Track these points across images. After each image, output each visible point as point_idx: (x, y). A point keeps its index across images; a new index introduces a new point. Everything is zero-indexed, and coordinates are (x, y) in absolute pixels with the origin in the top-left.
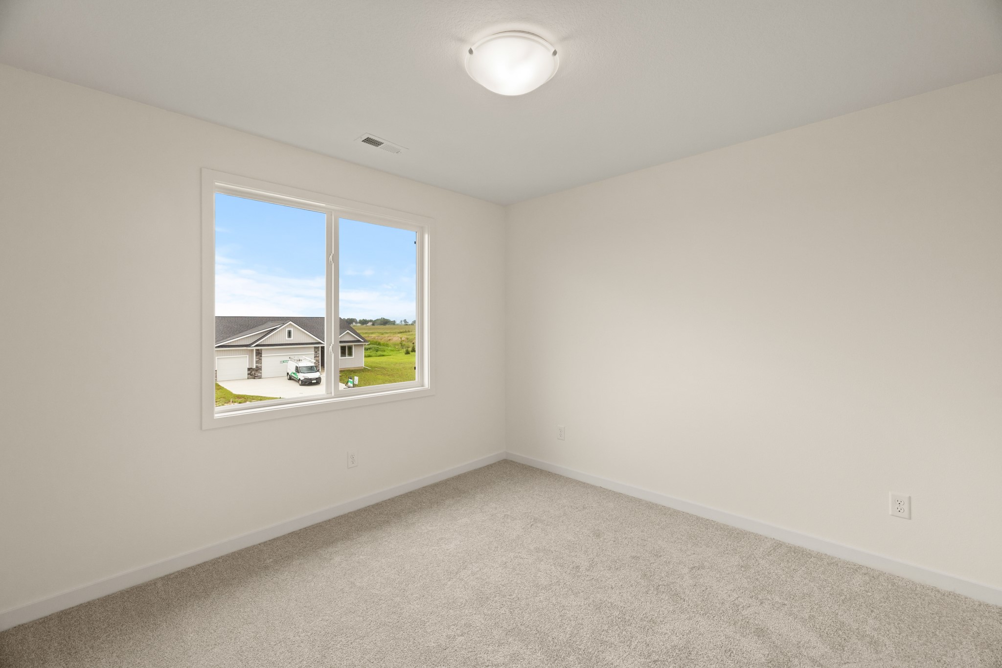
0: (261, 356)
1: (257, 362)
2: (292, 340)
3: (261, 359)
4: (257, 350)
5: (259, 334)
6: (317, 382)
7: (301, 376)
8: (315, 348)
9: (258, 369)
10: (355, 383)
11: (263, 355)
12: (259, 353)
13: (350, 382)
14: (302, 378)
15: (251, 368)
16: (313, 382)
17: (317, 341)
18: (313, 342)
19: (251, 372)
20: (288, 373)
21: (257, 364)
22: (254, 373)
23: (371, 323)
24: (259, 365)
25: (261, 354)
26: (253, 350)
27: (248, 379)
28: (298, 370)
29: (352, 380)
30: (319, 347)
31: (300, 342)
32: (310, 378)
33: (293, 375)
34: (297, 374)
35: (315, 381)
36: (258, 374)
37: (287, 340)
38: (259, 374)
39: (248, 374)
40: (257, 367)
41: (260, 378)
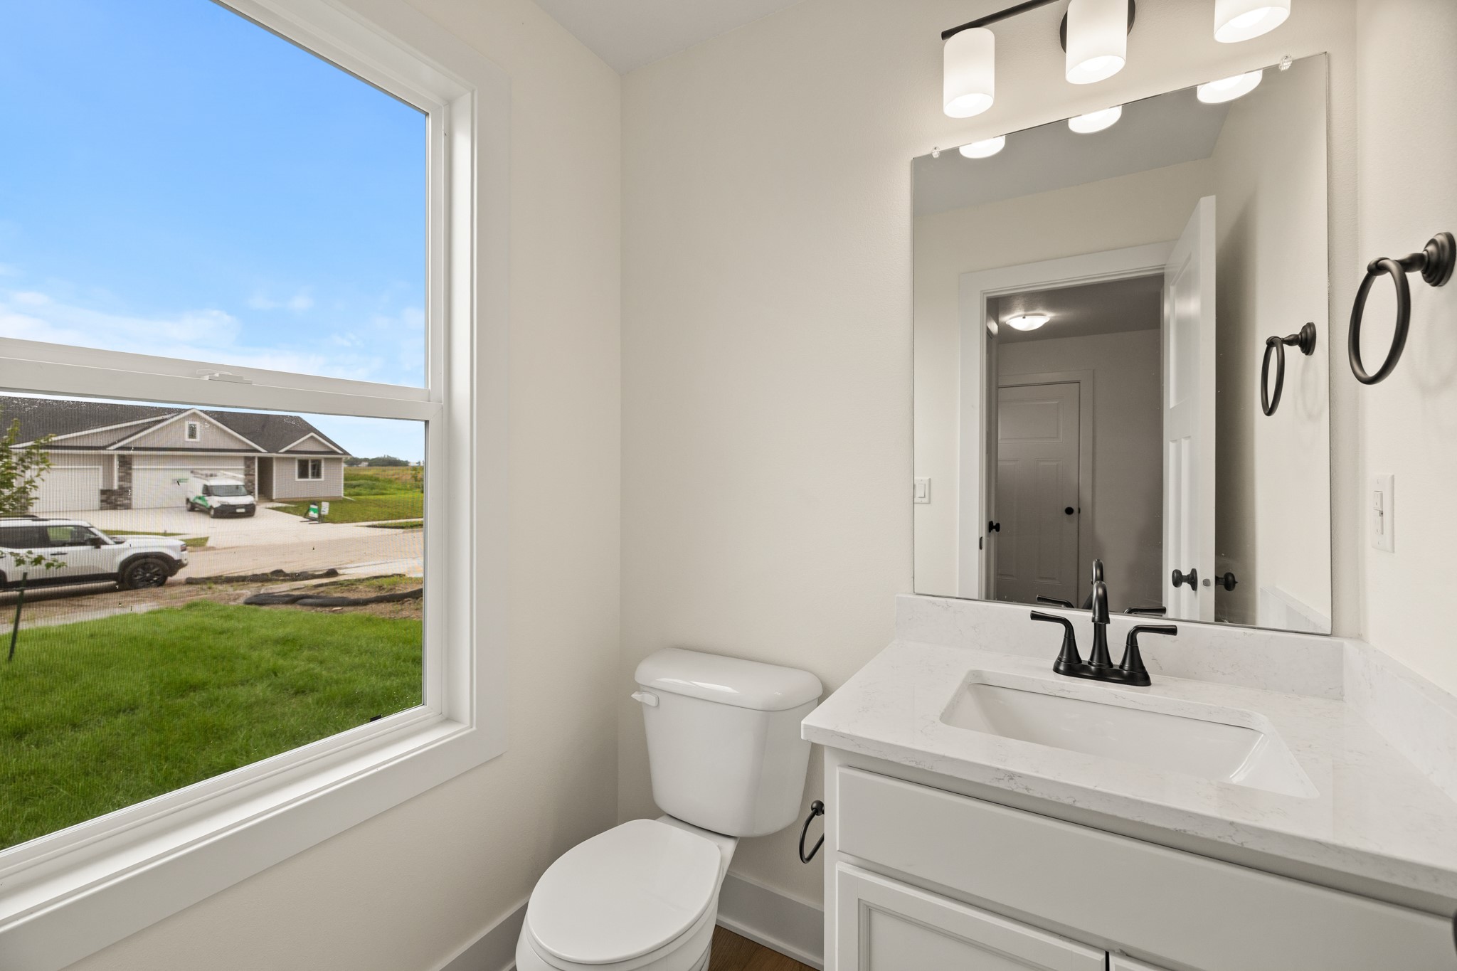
0: (130, 469)
1: (121, 479)
2: (198, 441)
3: (130, 474)
4: (121, 457)
5: (127, 427)
6: (246, 512)
7: (215, 501)
8: (247, 458)
9: (124, 491)
10: (322, 513)
11: (134, 467)
12: (126, 463)
13: (313, 510)
14: (216, 505)
15: (109, 491)
16: (238, 511)
17: (251, 446)
18: (241, 448)
19: (108, 498)
20: (188, 500)
21: (122, 483)
22: (113, 499)
23: (367, 463)
24: (125, 484)
25: (130, 464)
26: (111, 456)
27: (102, 509)
28: (208, 491)
29: (315, 507)
30: (254, 458)
31: (214, 447)
32: (231, 504)
33: (199, 502)
34: (207, 498)
35: (243, 510)
36: (121, 500)
37: (187, 441)
38: (126, 502)
39: (102, 501)
40: (121, 488)
41: (128, 507)
